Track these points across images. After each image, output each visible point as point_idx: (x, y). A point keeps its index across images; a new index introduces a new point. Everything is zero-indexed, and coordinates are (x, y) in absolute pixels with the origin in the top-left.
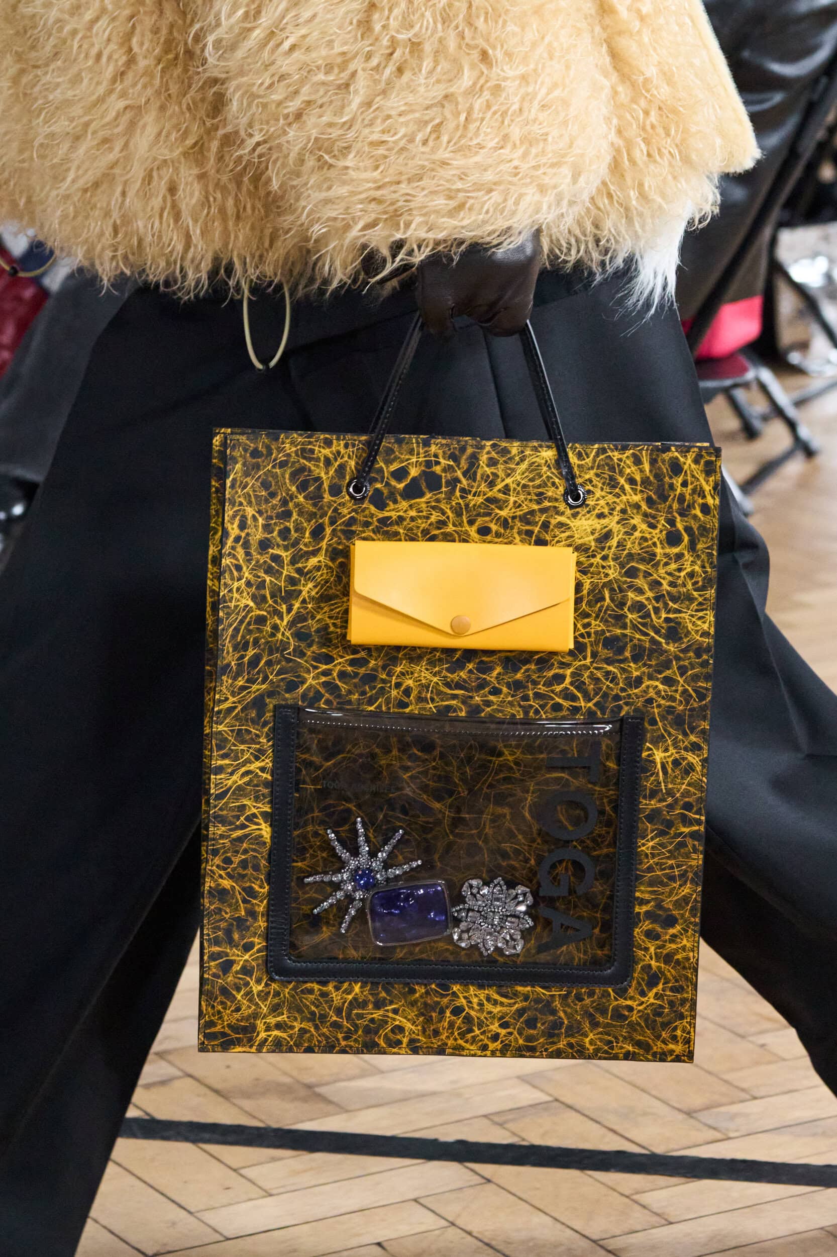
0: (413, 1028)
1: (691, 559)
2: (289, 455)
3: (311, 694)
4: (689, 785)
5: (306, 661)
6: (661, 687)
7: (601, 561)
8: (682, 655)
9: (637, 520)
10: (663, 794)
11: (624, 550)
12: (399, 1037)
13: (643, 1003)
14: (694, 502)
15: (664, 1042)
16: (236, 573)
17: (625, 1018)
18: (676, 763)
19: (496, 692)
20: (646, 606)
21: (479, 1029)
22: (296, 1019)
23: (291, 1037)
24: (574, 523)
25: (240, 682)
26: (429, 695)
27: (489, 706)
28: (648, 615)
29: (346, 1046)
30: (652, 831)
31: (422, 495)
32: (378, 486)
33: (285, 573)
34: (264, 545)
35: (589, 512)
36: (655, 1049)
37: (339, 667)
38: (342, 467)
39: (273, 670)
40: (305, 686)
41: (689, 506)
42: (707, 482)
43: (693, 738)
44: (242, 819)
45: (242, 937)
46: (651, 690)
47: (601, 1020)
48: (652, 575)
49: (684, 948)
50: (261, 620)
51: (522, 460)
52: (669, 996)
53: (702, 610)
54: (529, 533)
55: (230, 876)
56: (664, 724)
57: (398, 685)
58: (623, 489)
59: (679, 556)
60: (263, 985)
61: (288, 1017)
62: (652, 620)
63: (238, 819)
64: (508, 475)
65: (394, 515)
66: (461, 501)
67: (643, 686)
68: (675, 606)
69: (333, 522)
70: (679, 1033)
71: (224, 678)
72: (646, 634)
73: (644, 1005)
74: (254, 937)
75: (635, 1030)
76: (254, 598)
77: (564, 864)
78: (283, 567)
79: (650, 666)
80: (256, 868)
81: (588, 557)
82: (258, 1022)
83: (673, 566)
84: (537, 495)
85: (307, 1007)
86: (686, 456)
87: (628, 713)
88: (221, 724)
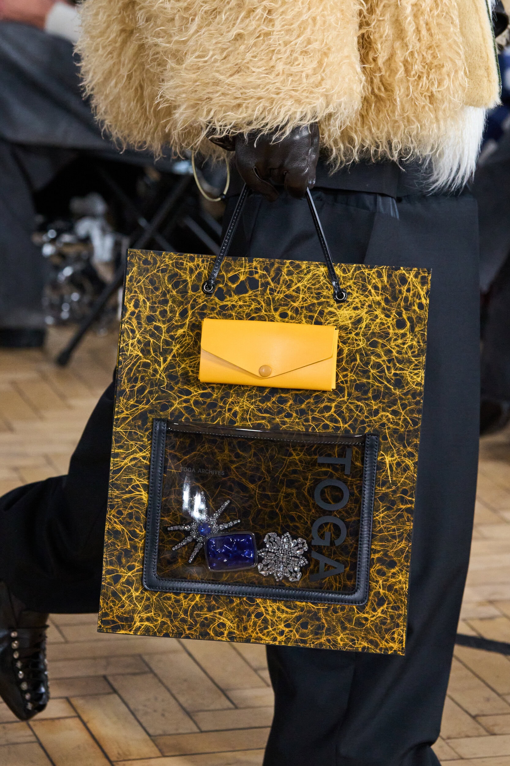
0: (231, 625)
1: (411, 337)
2: (167, 265)
3: (176, 413)
4: (406, 478)
5: (174, 393)
6: (390, 416)
7: (355, 336)
8: (404, 397)
9: (378, 312)
10: (390, 485)
11: (369, 330)
12: (222, 630)
13: (374, 616)
14: (414, 302)
15: (386, 641)
16: (131, 334)
17: (363, 625)
18: (398, 464)
19: (289, 416)
20: (382, 366)
21: (272, 627)
22: (159, 615)
23: (155, 626)
24: (339, 312)
25: (132, 402)
26: (248, 417)
27: (284, 425)
28: (383, 371)
29: (189, 634)
30: (383, 507)
31: (246, 292)
32: (221, 286)
33: (163, 337)
34: (150, 319)
35: (348, 306)
36: (381, 645)
37: (194, 398)
38: (200, 274)
39: (153, 397)
40: (173, 408)
41: (410, 304)
42: (422, 289)
43: (409, 449)
44: (130, 487)
45: (128, 562)
46: (384, 418)
47: (348, 626)
48: (386, 346)
49: (400, 582)
50: (146, 365)
51: (308, 272)
52: (390, 612)
53: (417, 369)
54: (311, 317)
55: (121, 523)
56: (392, 440)
57: (230, 410)
58: (370, 292)
59: (404, 335)
60: (139, 592)
61: (154, 614)
62: (386, 374)
63: (127, 487)
64: (299, 281)
65: (229, 304)
66: (270, 296)
67: (380, 415)
68: (400, 366)
69: (193, 307)
70: (396, 636)
71: (121, 398)
72: (381, 383)
73: (375, 618)
74: (135, 562)
75: (369, 633)
76: (142, 351)
77: (328, 526)
78: (162, 334)
79: (384, 403)
80: (138, 519)
81: (347, 333)
82: (136, 615)
83: (400, 341)
84: (316, 294)
85: (167, 608)
86: (410, 273)
87: (369, 431)
88: (118, 427)
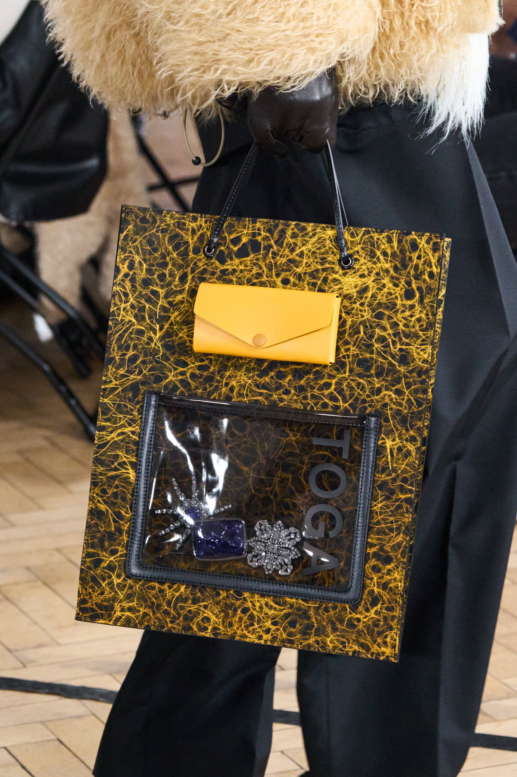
0: (216, 620)
1: (420, 309)
2: (168, 225)
3: (171, 386)
4: (407, 465)
5: (170, 364)
6: (393, 396)
7: (359, 307)
8: (409, 375)
9: (386, 281)
10: (390, 471)
11: (376, 300)
12: (206, 625)
13: (367, 616)
14: (425, 270)
15: (378, 645)
16: (123, 298)
17: (355, 626)
18: (400, 449)
19: (287, 392)
20: (387, 339)
21: (258, 624)
22: (142, 606)
23: (137, 617)
24: (344, 280)
25: (122, 372)
26: (245, 392)
27: (282, 402)
28: (388, 346)
29: (172, 627)
30: (382, 496)
31: (248, 255)
32: (222, 248)
33: (160, 303)
34: (146, 283)
35: (354, 273)
36: (372, 650)
37: (191, 370)
38: (202, 236)
39: (147, 367)
40: (167, 381)
41: (421, 273)
42: (434, 256)
43: (412, 433)
44: (116, 464)
45: (111, 545)
46: (387, 397)
47: (339, 627)
48: (393, 318)
49: (395, 579)
50: (140, 333)
51: (314, 235)
52: (384, 613)
53: (424, 345)
54: (314, 285)
55: (106, 503)
56: (394, 422)
57: (227, 384)
58: (378, 259)
59: (412, 307)
60: (121, 579)
61: (137, 604)
62: (390, 350)
63: (113, 464)
64: (303, 245)
65: (230, 268)
66: (272, 260)
67: (382, 394)
68: (407, 341)
69: (193, 271)
70: (388, 640)
71: (110, 367)
72: (385, 359)
73: (367, 618)
74: (119, 546)
75: (360, 635)
76: (136, 317)
77: (324, 516)
78: (159, 300)
79: (387, 381)
80: (124, 499)
81: (351, 303)
82: (116, 604)
83: (408, 313)
84: (321, 259)
85: (150, 599)
86: (421, 238)
87: (370, 412)
88: (106, 398)
